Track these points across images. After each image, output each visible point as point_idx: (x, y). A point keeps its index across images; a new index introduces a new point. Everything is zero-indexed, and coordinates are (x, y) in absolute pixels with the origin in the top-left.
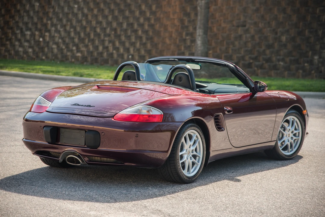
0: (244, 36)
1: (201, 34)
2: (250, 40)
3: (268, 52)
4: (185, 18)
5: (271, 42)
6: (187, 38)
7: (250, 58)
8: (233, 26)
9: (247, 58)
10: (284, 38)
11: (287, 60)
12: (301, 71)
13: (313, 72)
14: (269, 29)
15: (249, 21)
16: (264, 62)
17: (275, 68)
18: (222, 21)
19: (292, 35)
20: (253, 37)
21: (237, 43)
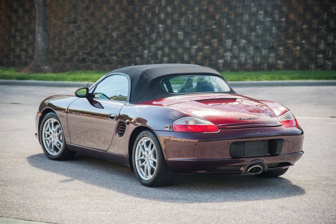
0: (76, 32)
1: (41, 31)
2: (82, 36)
3: (100, 47)
4: (12, 14)
5: (103, 38)
6: (17, 34)
7: (84, 53)
8: (64, 22)
9: (80, 53)
10: (115, 34)
11: (120, 54)
14: (100, 25)
15: (80, 18)
16: (98, 57)
17: (108, 62)
18: (52, 18)
19: (123, 32)
20: (85, 33)
21: (69, 39)
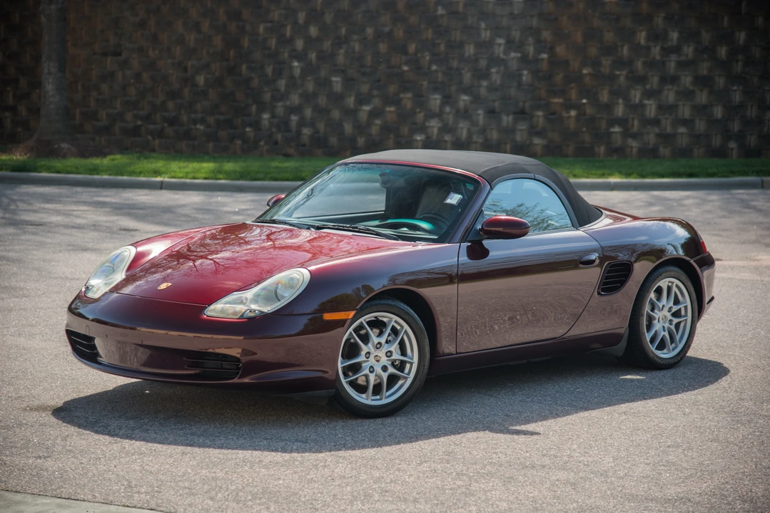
0: (120, 74)
2: (132, 81)
3: (170, 105)
5: (176, 86)
7: (136, 117)
8: (95, 53)
9: (129, 116)
10: (201, 80)
11: (211, 120)
12: (239, 142)
13: (262, 143)
14: (170, 61)
15: (129, 45)
16: (165, 125)
17: (187, 135)
19: (217, 74)
20: (138, 76)
21: (104, 87)
